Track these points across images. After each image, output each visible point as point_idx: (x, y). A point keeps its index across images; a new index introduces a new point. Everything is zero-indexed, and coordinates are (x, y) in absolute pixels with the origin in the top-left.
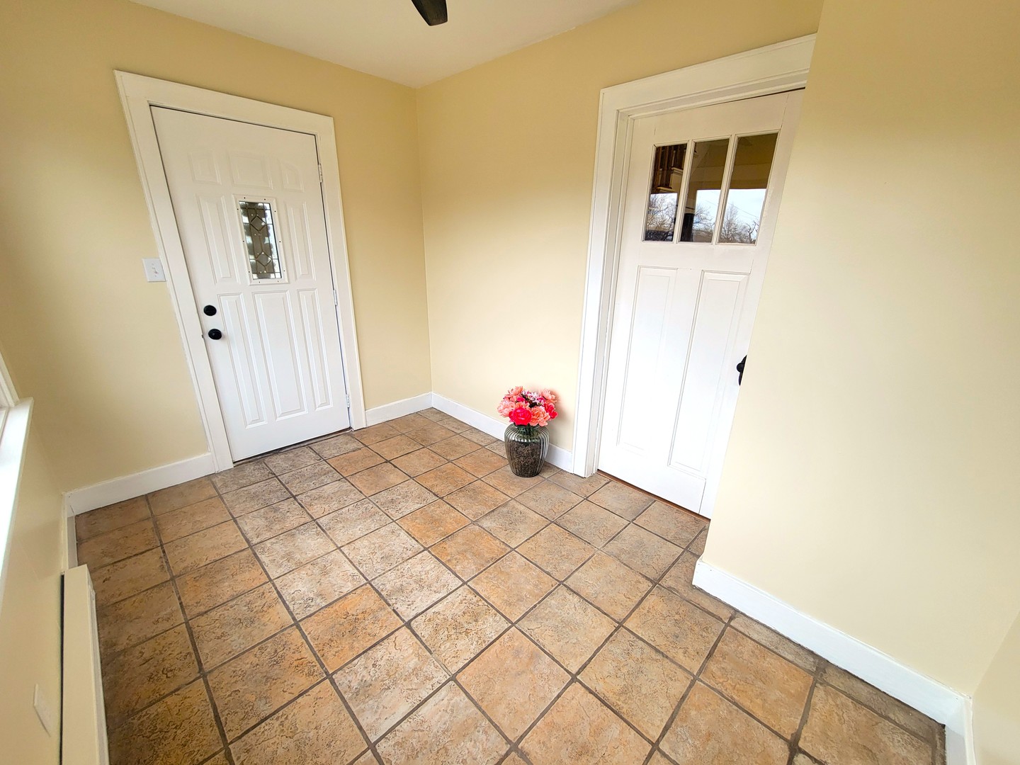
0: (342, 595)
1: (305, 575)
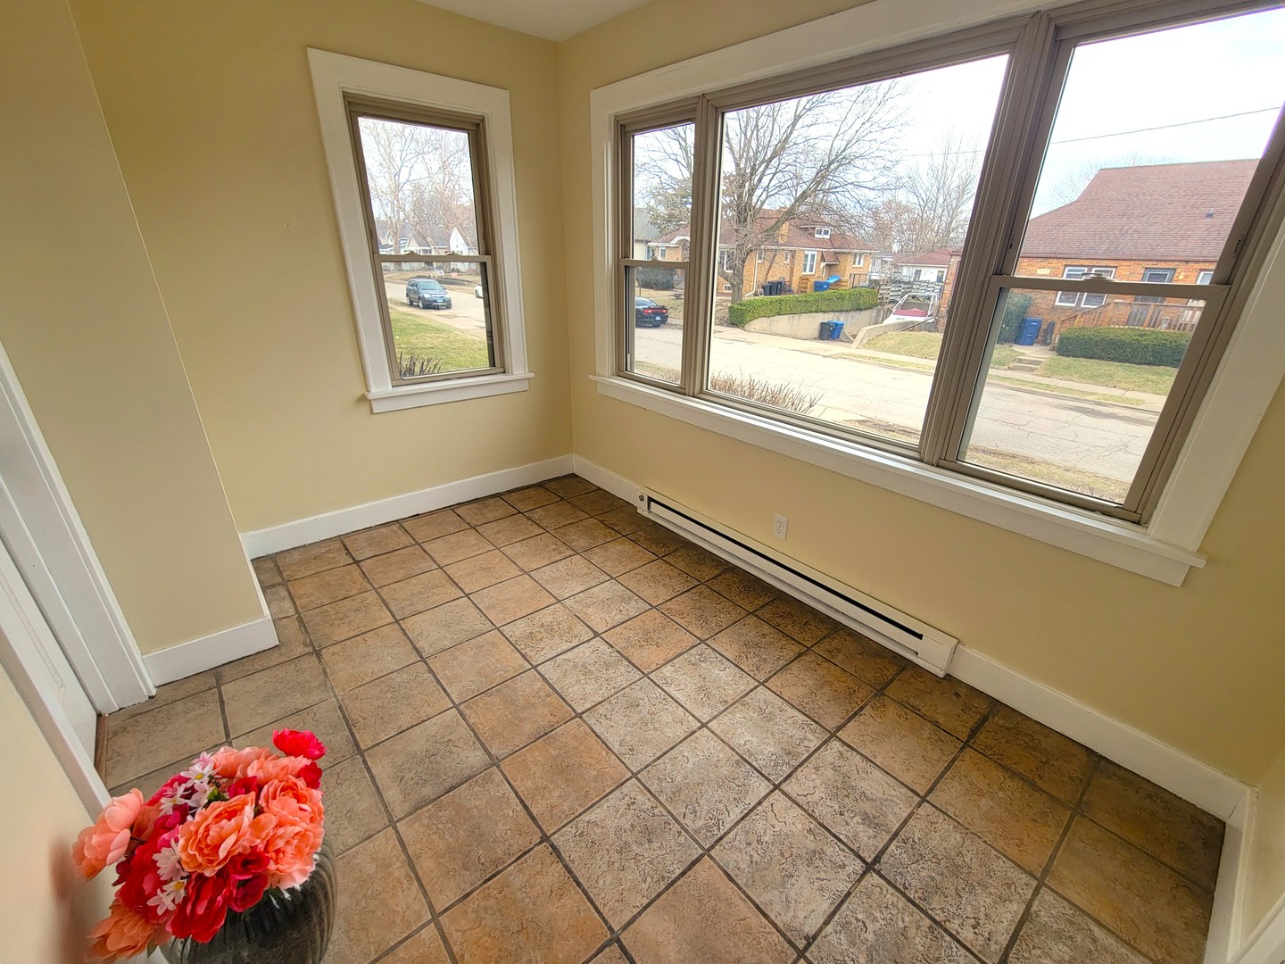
0: (671, 664)
1: (725, 688)
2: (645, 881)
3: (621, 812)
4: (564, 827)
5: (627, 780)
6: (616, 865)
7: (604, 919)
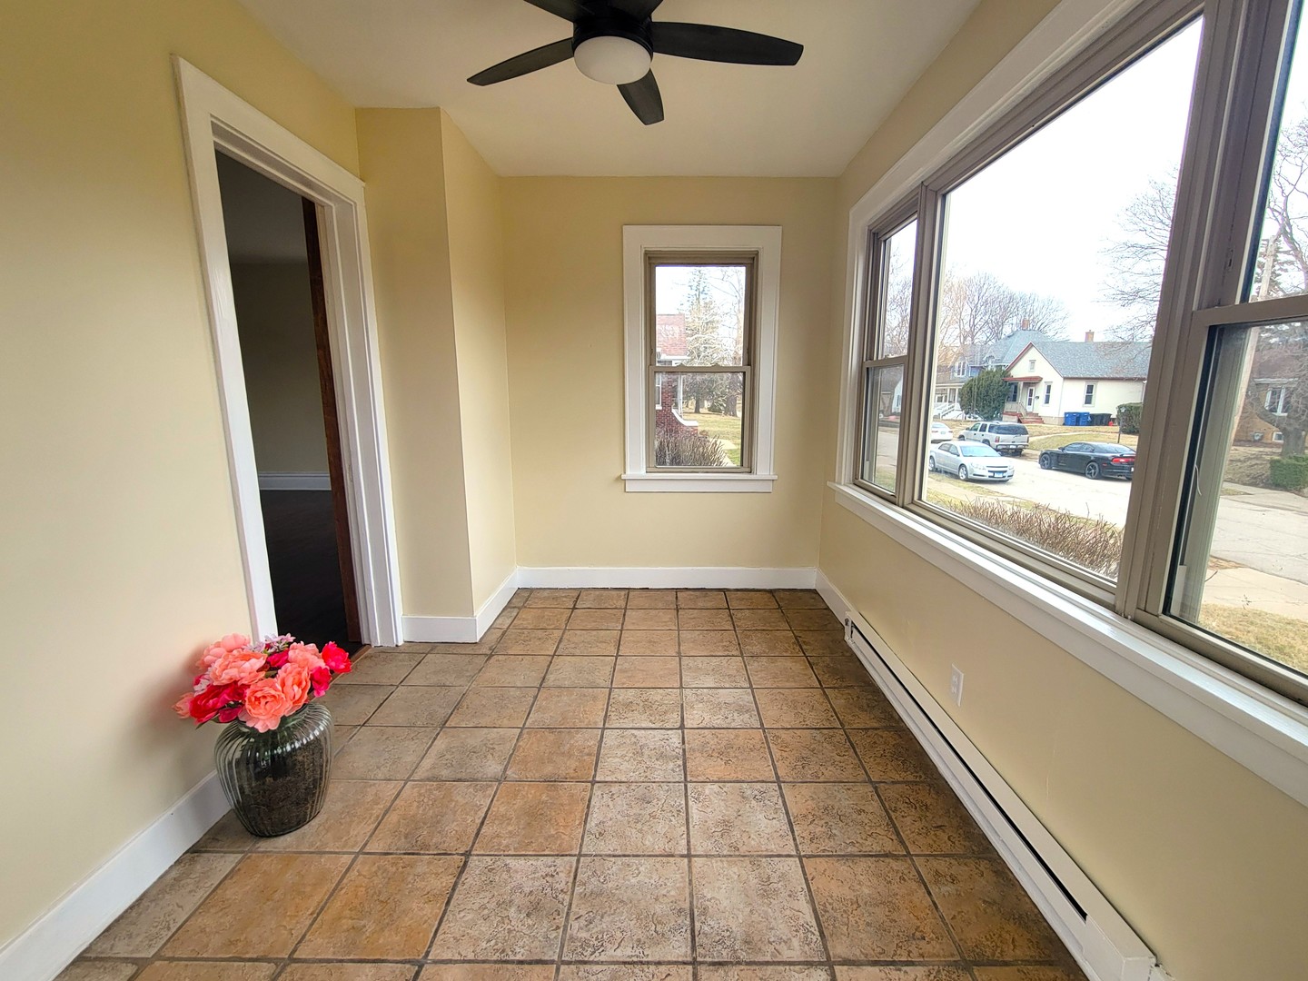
0: (721, 785)
1: (752, 836)
2: (489, 941)
3: (536, 875)
4: (488, 855)
5: (570, 855)
6: (486, 912)
7: (432, 942)
